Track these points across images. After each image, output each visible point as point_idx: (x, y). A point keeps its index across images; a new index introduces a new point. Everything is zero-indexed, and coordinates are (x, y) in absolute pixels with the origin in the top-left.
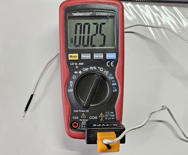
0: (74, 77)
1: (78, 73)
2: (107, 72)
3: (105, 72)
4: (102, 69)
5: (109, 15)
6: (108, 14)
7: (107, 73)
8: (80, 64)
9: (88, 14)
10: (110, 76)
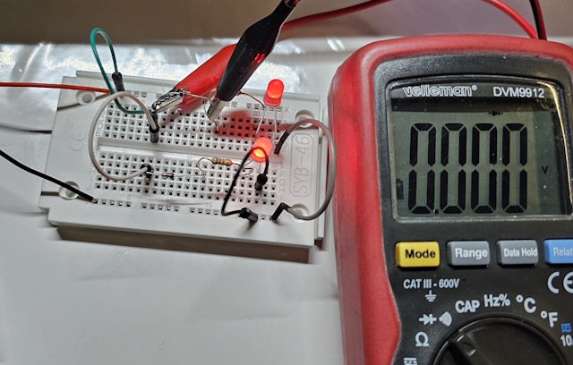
0: (422, 339)
1: (438, 322)
2: (553, 318)
3: (544, 314)
4: (530, 305)
5: (540, 96)
6: (535, 90)
7: (552, 321)
8: (443, 284)
9: (463, 91)
10: (566, 334)
